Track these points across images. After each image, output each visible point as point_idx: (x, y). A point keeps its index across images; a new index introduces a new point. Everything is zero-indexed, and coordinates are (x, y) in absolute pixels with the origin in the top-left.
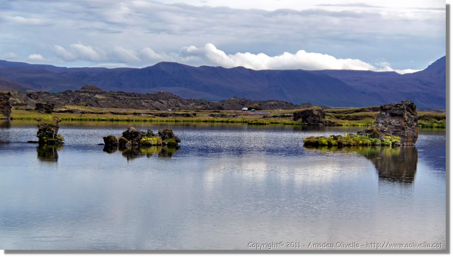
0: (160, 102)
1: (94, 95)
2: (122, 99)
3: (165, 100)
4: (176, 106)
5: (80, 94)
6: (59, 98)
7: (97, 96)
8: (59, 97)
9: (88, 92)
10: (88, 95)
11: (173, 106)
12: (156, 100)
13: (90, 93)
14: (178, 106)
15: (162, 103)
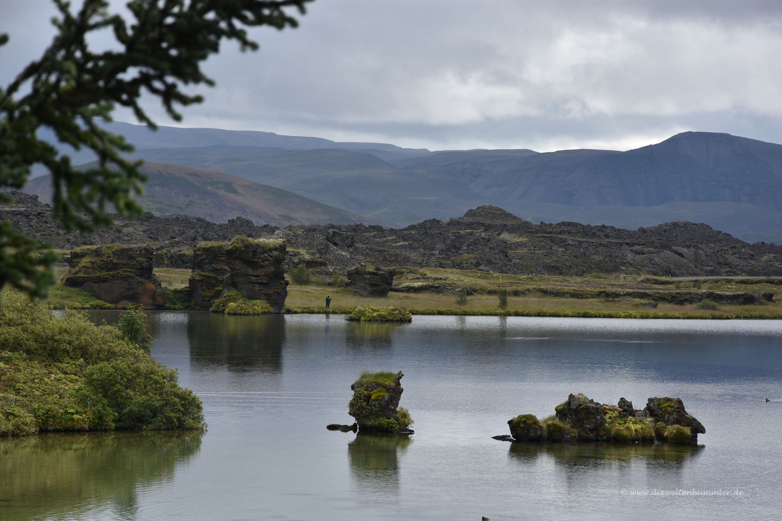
0: (676, 252)
1: (499, 234)
2: (572, 246)
3: (688, 247)
4: (719, 263)
5: (462, 232)
6: (407, 243)
7: (505, 236)
8: (406, 240)
9: (483, 225)
10: (483, 235)
11: (712, 264)
12: (665, 247)
13: (487, 228)
14: (726, 264)
15: (681, 255)
